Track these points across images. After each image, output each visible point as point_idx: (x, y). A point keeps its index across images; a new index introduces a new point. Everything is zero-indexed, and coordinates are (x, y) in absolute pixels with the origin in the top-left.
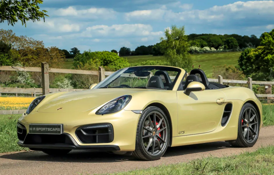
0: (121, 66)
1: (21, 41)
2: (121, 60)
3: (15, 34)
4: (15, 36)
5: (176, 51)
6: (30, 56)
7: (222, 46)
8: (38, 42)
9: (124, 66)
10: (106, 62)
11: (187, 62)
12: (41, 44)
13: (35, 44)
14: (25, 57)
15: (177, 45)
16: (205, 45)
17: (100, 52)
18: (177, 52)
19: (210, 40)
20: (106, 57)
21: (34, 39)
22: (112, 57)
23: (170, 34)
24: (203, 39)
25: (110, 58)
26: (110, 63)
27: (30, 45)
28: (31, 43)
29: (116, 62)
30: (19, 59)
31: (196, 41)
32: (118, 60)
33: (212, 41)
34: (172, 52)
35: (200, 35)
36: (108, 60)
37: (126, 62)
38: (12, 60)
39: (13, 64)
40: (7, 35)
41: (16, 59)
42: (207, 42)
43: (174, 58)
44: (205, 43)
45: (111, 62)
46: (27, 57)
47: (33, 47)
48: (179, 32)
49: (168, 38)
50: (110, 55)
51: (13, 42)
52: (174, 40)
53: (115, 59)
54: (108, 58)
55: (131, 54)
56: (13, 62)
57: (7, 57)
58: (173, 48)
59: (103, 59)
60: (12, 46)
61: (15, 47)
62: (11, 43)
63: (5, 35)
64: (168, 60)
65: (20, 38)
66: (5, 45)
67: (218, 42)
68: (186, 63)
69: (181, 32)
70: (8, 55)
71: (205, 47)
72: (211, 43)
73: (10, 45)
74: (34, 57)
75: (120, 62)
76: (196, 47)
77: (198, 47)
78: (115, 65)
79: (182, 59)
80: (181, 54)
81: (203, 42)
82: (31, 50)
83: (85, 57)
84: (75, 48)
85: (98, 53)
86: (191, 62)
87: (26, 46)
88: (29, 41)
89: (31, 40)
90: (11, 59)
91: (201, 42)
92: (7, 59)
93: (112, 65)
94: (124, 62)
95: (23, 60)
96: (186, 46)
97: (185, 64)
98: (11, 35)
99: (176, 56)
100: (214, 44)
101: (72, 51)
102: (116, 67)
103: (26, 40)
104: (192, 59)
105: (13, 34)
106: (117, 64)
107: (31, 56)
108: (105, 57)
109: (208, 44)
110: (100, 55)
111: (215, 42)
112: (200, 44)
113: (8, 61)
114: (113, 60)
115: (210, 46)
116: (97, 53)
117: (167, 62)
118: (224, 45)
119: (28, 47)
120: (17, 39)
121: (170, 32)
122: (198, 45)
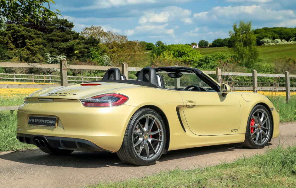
0: (194, 57)
1: (108, 36)
2: (194, 52)
3: (103, 29)
4: (103, 31)
5: (243, 43)
6: (115, 49)
7: (292, 38)
8: (122, 36)
9: (196, 57)
10: (180, 53)
11: (254, 54)
12: (125, 38)
13: (120, 38)
14: (111, 50)
15: (244, 38)
16: (277, 37)
17: (176, 45)
18: (244, 45)
19: (281, 33)
20: (181, 49)
21: (119, 34)
22: (186, 50)
23: (238, 28)
24: (275, 32)
25: (184, 50)
26: (184, 55)
27: (116, 39)
28: (117, 37)
29: (189, 53)
30: (107, 52)
31: (268, 33)
32: (191, 52)
33: (283, 34)
34: (239, 45)
35: (272, 28)
36: (183, 52)
37: (199, 53)
38: (100, 53)
39: (101, 56)
40: (96, 31)
41: (104, 52)
42: (278, 35)
43: (241, 50)
44: (276, 35)
45: (185, 53)
46: (113, 50)
47: (118, 41)
48: (247, 26)
49: (236, 32)
50: (184, 48)
51: (102, 37)
52: (241, 34)
53: (188, 51)
54: (182, 50)
55: (208, 46)
56: (101, 54)
57: (96, 50)
58: (240, 41)
59: (178, 51)
60: (100, 40)
61: (103, 41)
62: (100, 38)
63: (95, 30)
64: (236, 52)
65: (107, 34)
66: (95, 40)
67: (289, 34)
68: (252, 54)
69: (248, 26)
70: (97, 48)
71: (276, 40)
72: (282, 36)
73: (99, 39)
74: (119, 50)
75: (193, 54)
76: (268, 40)
77: (270, 39)
78: (189, 56)
79: (249, 51)
80: (247, 47)
81: (275, 35)
82: (116, 44)
83: (161, 49)
84: (160, 41)
85: (174, 46)
86: (257, 54)
87: (113, 40)
88: (115, 36)
89: (117, 35)
90: (99, 51)
91: (272, 35)
92: (96, 51)
93: (186, 56)
94: (197, 54)
95: (110, 52)
96: (252, 39)
97: (251, 56)
98: (100, 31)
99: (243, 48)
100: (285, 36)
101: (157, 44)
102: (190, 58)
103: (113, 35)
104: (258, 50)
105: (102, 29)
106: (190, 56)
107: (117, 49)
108: (179, 49)
109: (279, 36)
110: (175, 48)
111: (286, 34)
112: (272, 37)
113: (97, 53)
114: (186, 52)
115: (282, 38)
116: (172, 46)
117: (235, 54)
118: (294, 37)
119: (114, 42)
120: (105, 34)
121: (238, 27)
122: (269, 37)
